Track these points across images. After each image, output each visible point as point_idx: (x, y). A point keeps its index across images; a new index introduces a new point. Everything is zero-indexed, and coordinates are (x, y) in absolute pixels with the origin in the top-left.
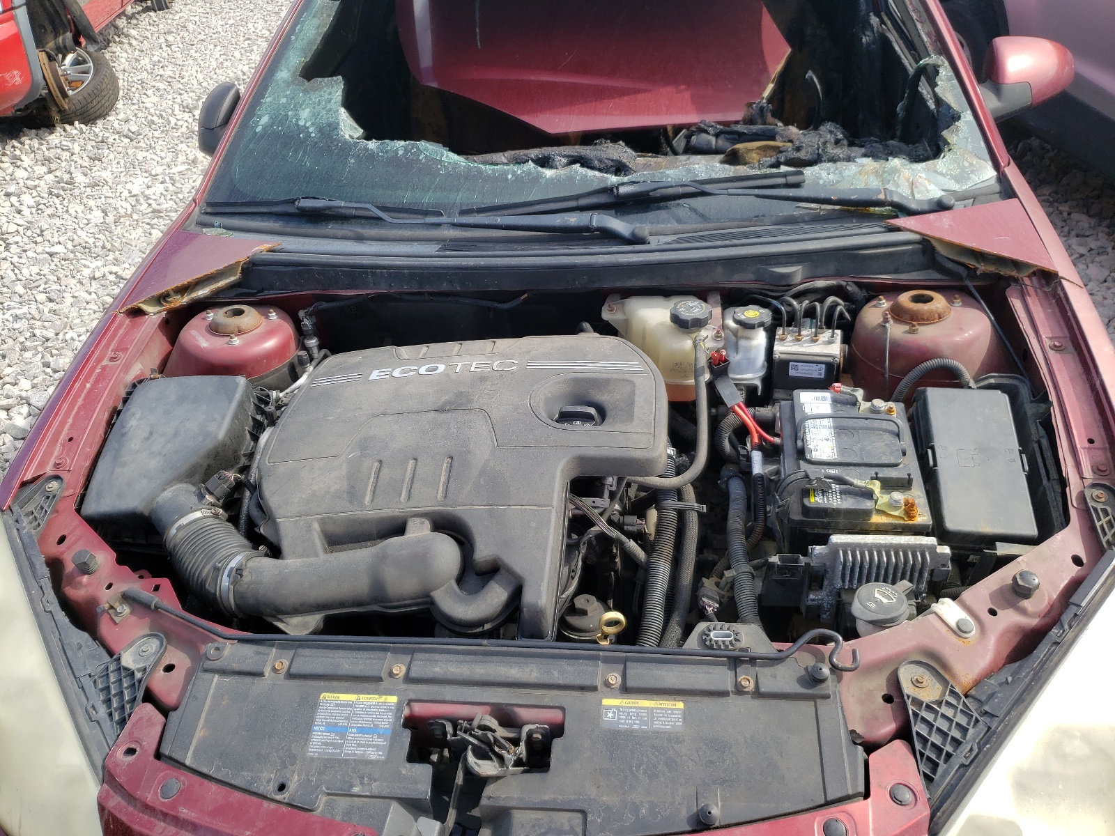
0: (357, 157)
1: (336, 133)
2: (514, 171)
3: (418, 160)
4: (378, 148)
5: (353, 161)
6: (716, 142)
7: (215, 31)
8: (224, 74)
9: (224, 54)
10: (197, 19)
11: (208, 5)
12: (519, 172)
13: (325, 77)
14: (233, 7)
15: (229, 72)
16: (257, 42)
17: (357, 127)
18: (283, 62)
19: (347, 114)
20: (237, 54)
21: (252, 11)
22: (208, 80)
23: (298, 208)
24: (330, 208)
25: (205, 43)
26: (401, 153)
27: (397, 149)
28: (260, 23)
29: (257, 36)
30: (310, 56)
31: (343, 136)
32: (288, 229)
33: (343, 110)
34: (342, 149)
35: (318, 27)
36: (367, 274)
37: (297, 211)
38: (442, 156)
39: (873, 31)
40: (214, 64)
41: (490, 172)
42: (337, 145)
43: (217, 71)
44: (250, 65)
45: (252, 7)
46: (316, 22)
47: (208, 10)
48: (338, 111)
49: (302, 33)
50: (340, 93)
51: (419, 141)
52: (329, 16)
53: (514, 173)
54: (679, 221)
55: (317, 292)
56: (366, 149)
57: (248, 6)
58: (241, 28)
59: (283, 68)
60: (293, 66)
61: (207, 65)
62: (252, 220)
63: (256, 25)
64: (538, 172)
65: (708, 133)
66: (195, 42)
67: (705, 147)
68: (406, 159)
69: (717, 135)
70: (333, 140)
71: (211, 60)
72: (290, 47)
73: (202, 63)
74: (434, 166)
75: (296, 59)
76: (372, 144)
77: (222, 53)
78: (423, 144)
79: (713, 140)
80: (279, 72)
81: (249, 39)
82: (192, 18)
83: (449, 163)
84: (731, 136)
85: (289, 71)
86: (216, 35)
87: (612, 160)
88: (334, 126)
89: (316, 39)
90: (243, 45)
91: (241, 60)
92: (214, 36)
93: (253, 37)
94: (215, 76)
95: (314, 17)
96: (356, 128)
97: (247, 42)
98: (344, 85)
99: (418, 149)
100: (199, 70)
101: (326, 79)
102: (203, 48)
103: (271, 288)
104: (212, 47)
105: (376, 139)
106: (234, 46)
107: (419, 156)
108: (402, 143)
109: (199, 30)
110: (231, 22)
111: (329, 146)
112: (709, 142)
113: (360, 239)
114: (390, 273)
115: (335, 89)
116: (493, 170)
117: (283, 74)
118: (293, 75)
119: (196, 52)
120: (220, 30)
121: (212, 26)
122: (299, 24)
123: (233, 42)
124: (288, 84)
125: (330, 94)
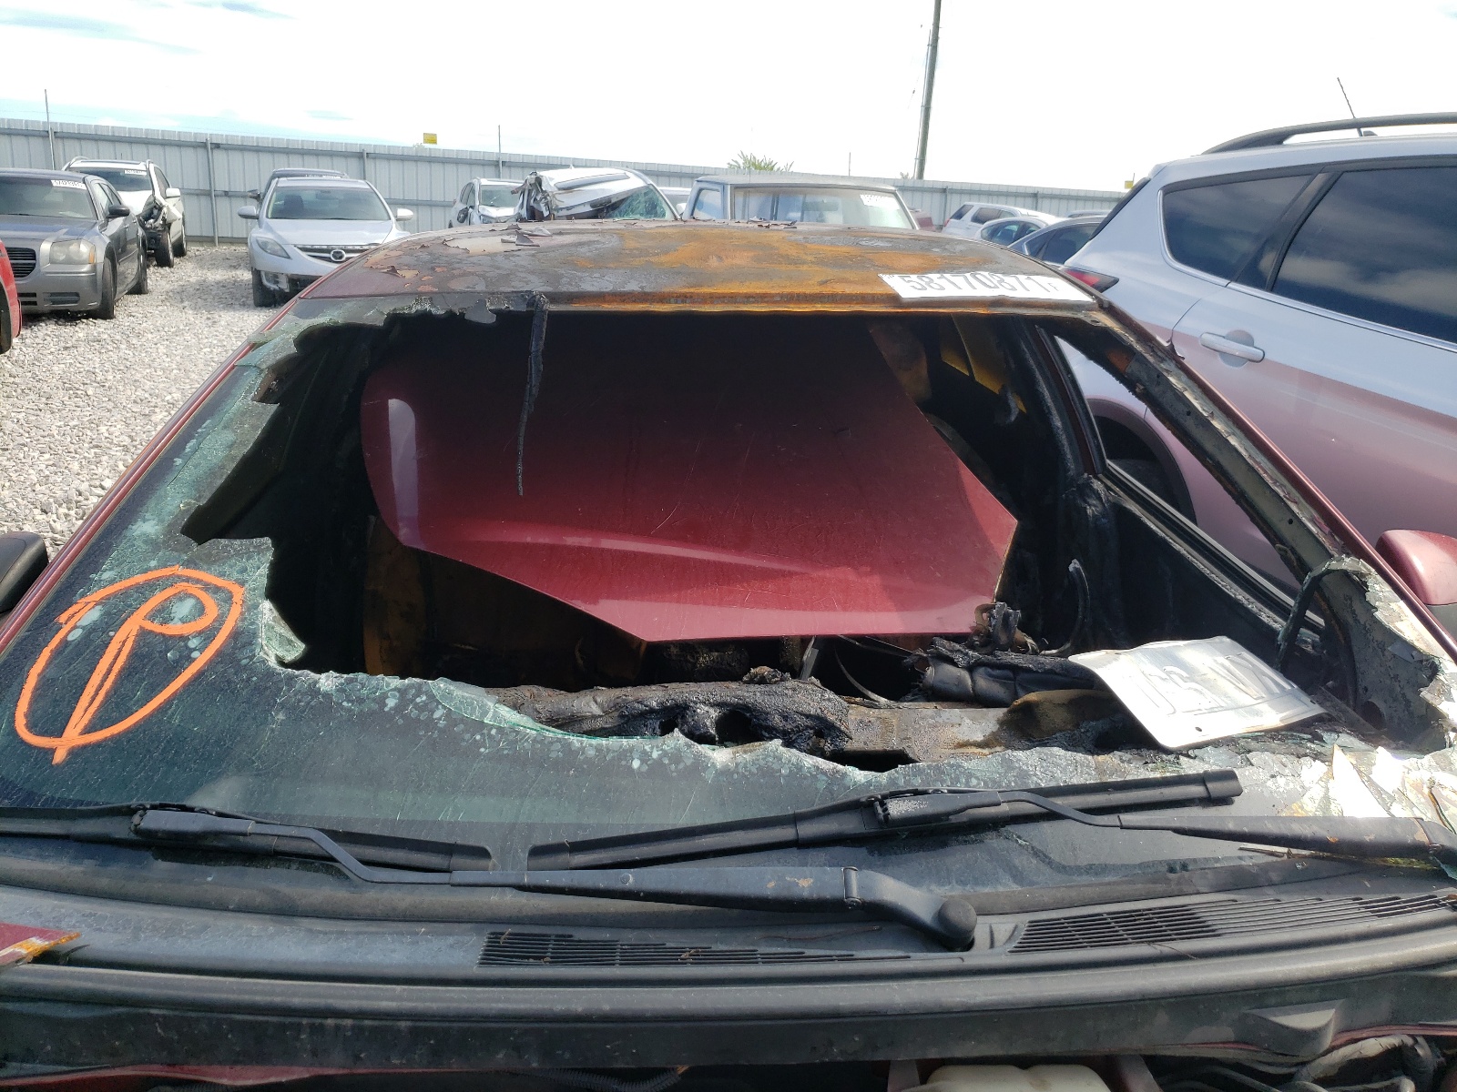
0: (291, 709)
1: (247, 652)
2: (644, 752)
3: (431, 719)
4: (341, 690)
5: (281, 717)
6: (973, 680)
7: (46, 434)
8: (48, 491)
9: (54, 465)
10: (21, 416)
11: (44, 400)
12: (655, 755)
13: (235, 538)
14: (81, 404)
15: (56, 489)
16: (108, 451)
17: (293, 638)
18: (152, 503)
19: (276, 613)
20: (75, 466)
21: (109, 411)
22: (19, 500)
23: (138, 831)
24: (218, 834)
25: (26, 449)
26: (391, 703)
27: (384, 697)
28: (119, 426)
29: (111, 443)
30: (208, 495)
31: (264, 662)
32: (103, 882)
33: (267, 606)
34: (258, 690)
35: (231, 446)
36: (299, 1027)
37: (133, 836)
38: (485, 713)
39: (1099, 498)
40: (34, 478)
41: (591, 753)
42: (249, 679)
43: (38, 488)
44: (92, 483)
45: (110, 405)
46: (229, 436)
47: (42, 406)
48: (256, 606)
49: (198, 454)
50: (264, 570)
51: (434, 678)
52: (254, 427)
53: (645, 757)
54: (1018, 877)
55: (156, 1071)
56: (313, 690)
57: (104, 405)
58: (89, 433)
59: (148, 516)
60: (170, 513)
61: (22, 479)
62: (17, 852)
63: (112, 429)
64: (698, 756)
65: (955, 665)
66: (10, 447)
67: (955, 689)
68: (403, 717)
69: (971, 669)
70: (240, 669)
71: (31, 471)
72: (170, 477)
73: (14, 476)
74: (467, 736)
75: (178, 499)
76: (328, 681)
77: (51, 463)
78: (441, 685)
79: (966, 675)
80: (140, 523)
81: (97, 447)
82: (13, 414)
83: (500, 729)
84: (997, 672)
85: (161, 521)
86: (47, 439)
87: (808, 716)
88: (243, 639)
89: (222, 467)
90: (86, 454)
91: (78, 474)
92: (42, 440)
93: (104, 444)
94: (31, 495)
95: (225, 427)
96: (290, 642)
97: (93, 451)
98: (275, 555)
99: (431, 697)
100: (7, 484)
101: (237, 542)
102: (21, 456)
103: (29, 1056)
104: (36, 454)
105: (337, 670)
106: (73, 455)
107: (433, 712)
108: (395, 682)
109: (21, 431)
110: (72, 423)
111: (229, 682)
112: (960, 681)
113: (285, 911)
114: (361, 1029)
115: (255, 561)
116: (598, 749)
117: (147, 527)
118: (169, 531)
119: (8, 460)
120: (55, 432)
121: (44, 427)
122: (192, 437)
123: (72, 450)
124: (154, 545)
125: (244, 570)
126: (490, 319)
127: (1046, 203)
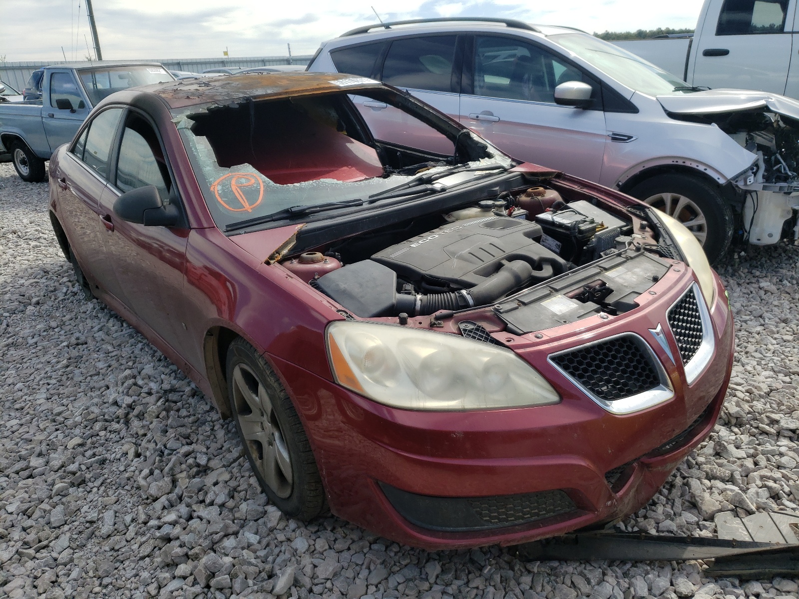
4: (301, 185)
18: (201, 163)
23: (291, 213)
24: (309, 208)
27: (312, 184)
37: (289, 215)
50: (254, 169)
72: (198, 157)
85: (210, 166)
101: (239, 166)
107: (325, 184)
117: (208, 168)
118: (216, 168)
122: (191, 147)
126: (237, 106)
127: (186, 67)
